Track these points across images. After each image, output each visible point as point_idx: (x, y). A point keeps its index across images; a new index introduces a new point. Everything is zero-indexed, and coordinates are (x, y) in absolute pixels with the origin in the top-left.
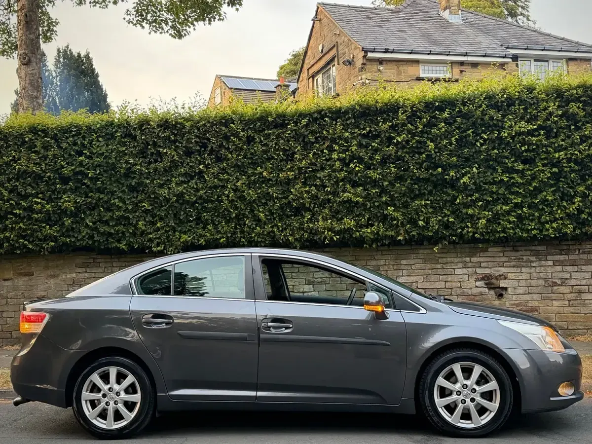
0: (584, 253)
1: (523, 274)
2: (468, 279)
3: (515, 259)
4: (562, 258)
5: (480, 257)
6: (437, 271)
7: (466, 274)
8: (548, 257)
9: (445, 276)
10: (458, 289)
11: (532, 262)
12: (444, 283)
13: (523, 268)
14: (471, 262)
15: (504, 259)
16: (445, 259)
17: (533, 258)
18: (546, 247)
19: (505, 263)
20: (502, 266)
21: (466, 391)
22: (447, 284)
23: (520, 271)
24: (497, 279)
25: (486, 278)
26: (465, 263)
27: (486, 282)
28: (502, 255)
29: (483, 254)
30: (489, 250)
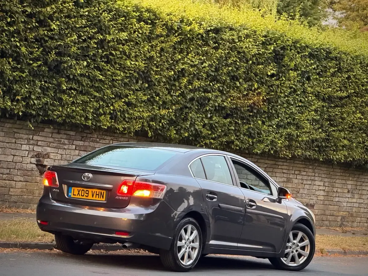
0: (92, 141)
1: (58, 155)
2: (28, 155)
3: (57, 141)
4: (81, 143)
5: (39, 135)
6: (11, 145)
7: (27, 150)
8: (74, 141)
9: (15, 151)
10: (20, 164)
11: (65, 144)
12: (13, 157)
13: (59, 150)
14: (32, 139)
15: (51, 140)
16: (18, 134)
17: (66, 142)
18: (75, 133)
19: (51, 144)
20: (49, 146)
21: (294, 247)
22: (15, 158)
23: (57, 152)
24: (43, 158)
25: (38, 155)
26: (28, 139)
27: (37, 159)
28: (51, 136)
29: (41, 134)
30: (45, 130)
